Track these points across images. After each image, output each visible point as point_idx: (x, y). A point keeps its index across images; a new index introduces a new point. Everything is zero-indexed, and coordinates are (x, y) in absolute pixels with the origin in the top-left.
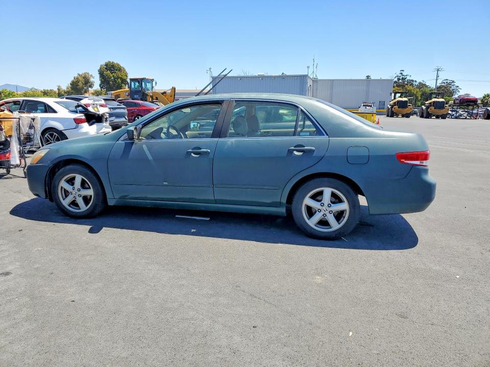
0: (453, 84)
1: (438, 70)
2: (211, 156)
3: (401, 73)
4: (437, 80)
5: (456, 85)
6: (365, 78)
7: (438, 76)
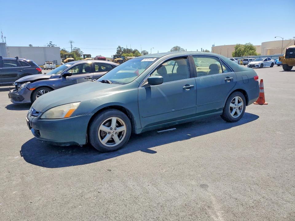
0: (79, 50)
1: (71, 42)
2: (195, 88)
3: (51, 44)
4: (72, 48)
5: (81, 51)
6: (28, 46)
7: (72, 46)
